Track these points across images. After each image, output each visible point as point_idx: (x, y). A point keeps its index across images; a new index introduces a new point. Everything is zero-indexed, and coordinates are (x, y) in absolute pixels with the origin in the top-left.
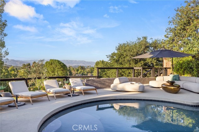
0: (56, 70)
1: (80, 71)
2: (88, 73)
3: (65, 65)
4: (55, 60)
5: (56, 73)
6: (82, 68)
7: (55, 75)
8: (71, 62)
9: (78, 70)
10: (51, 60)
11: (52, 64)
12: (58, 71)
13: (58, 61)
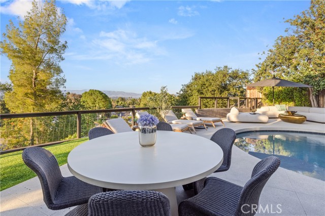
0: (97, 102)
1: (120, 102)
2: (129, 104)
3: (107, 96)
4: (96, 91)
5: (97, 105)
6: (123, 99)
7: (96, 106)
8: (114, 92)
9: (118, 102)
10: (91, 90)
11: (91, 94)
12: (99, 103)
13: (100, 92)
